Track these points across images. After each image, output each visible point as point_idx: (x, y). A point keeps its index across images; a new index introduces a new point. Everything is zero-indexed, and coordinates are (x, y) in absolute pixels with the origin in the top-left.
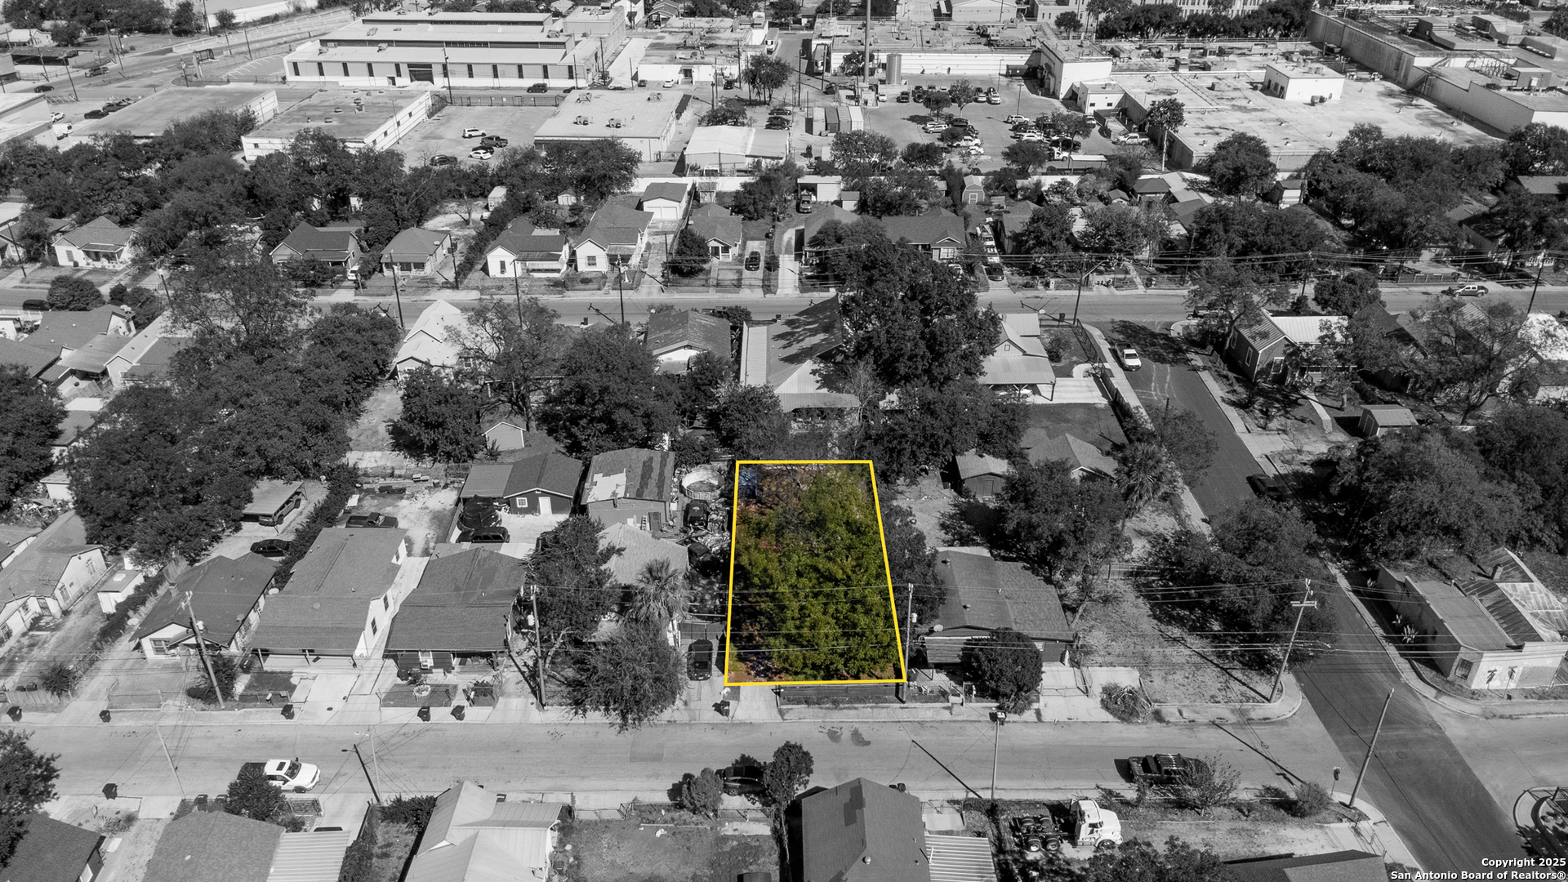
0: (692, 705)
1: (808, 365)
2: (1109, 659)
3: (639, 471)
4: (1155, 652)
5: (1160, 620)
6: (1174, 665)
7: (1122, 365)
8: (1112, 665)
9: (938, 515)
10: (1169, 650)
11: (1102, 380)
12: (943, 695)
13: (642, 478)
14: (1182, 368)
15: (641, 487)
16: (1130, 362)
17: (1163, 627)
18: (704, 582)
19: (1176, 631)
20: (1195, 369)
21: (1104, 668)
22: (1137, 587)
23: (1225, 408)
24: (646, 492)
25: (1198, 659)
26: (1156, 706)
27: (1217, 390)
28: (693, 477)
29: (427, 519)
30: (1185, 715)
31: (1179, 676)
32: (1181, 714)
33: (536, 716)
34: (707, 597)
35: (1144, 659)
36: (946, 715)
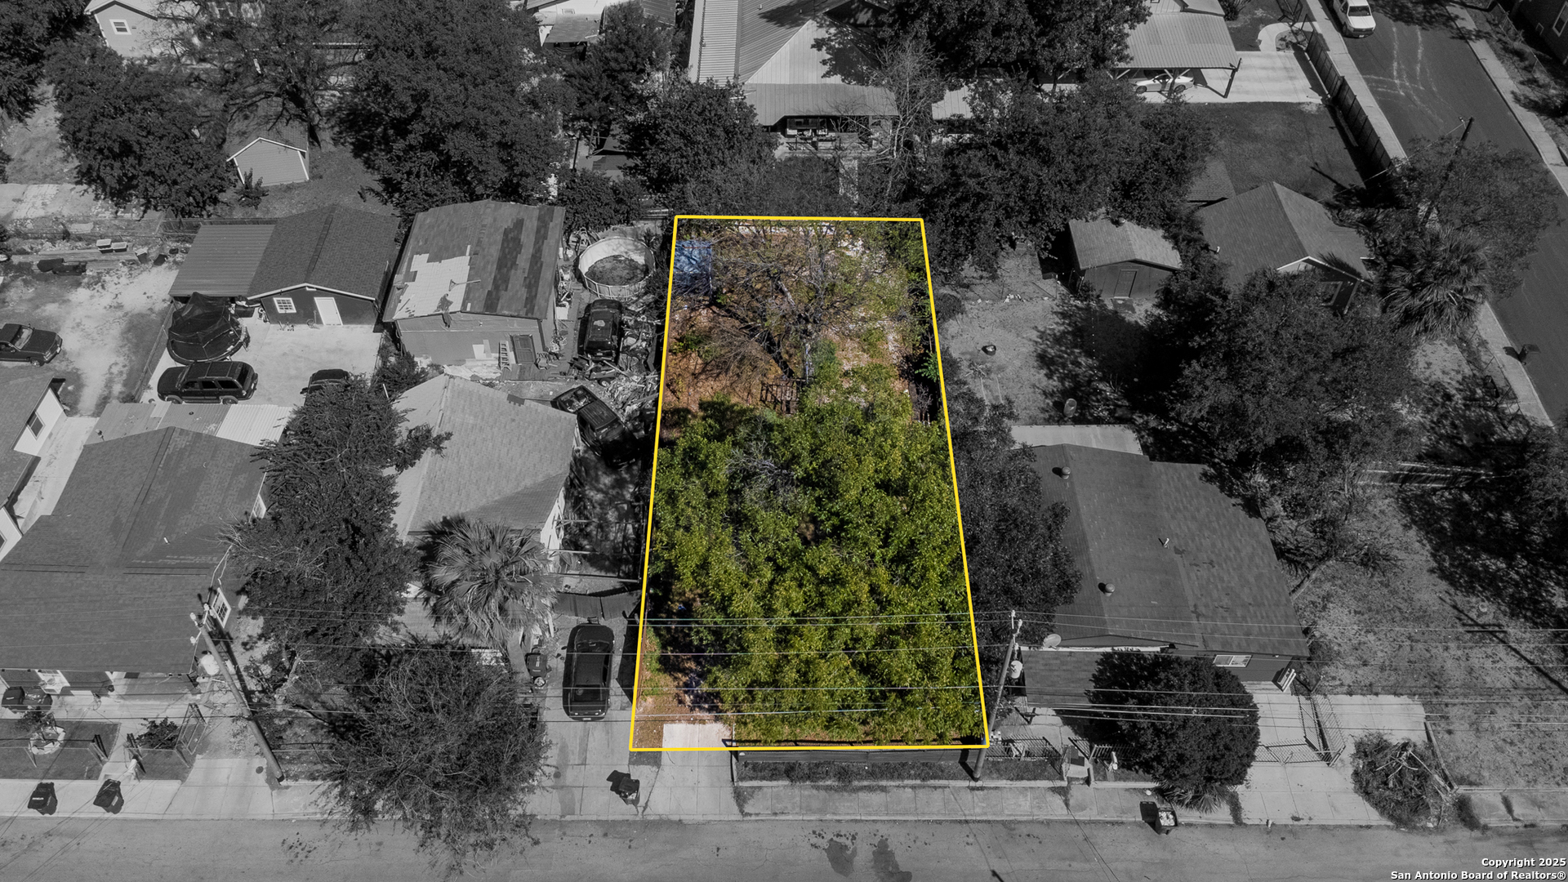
0: (570, 776)
1: (810, 30)
2: (1366, 675)
3: (494, 252)
4: (1450, 661)
5: (1453, 582)
6: (1490, 692)
7: (1341, 26)
8: (1370, 689)
9: (1034, 335)
10: (1477, 656)
11: (1310, 54)
12: (1050, 761)
13: (499, 268)
14: (1441, 34)
15: (496, 287)
16: (1358, 22)
17: (1459, 599)
18: (606, 480)
19: (1485, 609)
20: (1463, 36)
21: (1357, 698)
22: (1406, 506)
23: (1520, 112)
24: (505, 296)
25: (1531, 679)
26: (1462, 790)
27: (1504, 78)
28: (600, 251)
29: (116, 330)
30: (1518, 810)
31: (1502, 720)
32: (1510, 810)
33: (266, 803)
34: (612, 516)
35: (1432, 676)
36: (1056, 808)
